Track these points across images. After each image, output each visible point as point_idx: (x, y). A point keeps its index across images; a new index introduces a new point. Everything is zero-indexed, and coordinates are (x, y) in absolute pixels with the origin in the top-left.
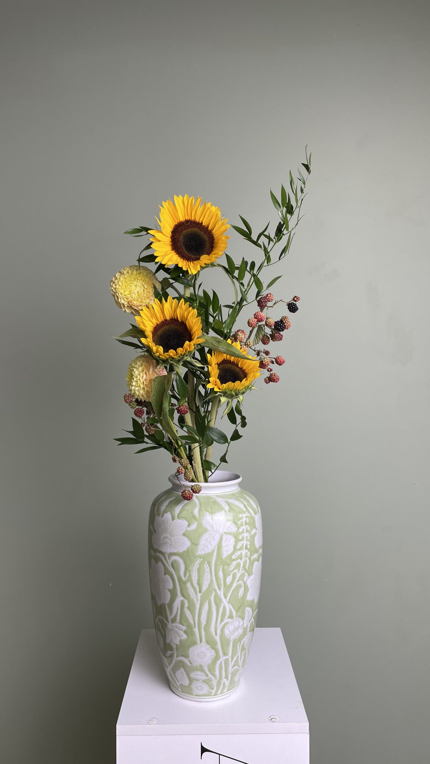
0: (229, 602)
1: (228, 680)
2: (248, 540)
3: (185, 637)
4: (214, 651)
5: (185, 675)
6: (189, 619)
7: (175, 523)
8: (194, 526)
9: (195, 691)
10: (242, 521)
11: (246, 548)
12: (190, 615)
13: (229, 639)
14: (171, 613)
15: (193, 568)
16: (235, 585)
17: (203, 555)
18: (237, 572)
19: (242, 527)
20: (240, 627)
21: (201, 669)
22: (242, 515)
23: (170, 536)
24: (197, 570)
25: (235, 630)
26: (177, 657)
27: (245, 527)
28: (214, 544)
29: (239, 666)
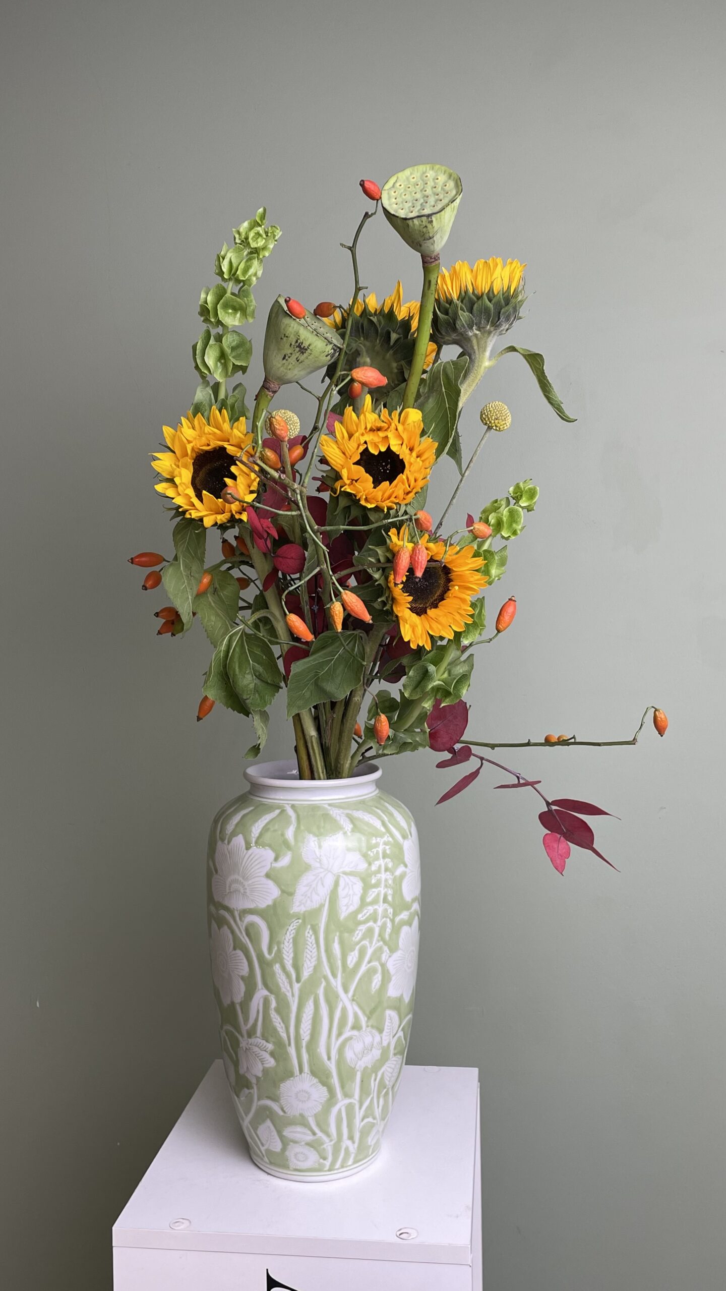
0: (353, 1000)
1: (354, 1142)
2: (388, 885)
3: (271, 1062)
4: (325, 1088)
5: (275, 1133)
6: (279, 1029)
7: (251, 855)
8: (285, 861)
9: (293, 1162)
10: (377, 851)
11: (385, 900)
12: (280, 1023)
13: (353, 1067)
14: (246, 1020)
15: (284, 938)
16: (363, 968)
17: (302, 912)
18: (369, 947)
19: (376, 862)
20: (374, 1046)
21: (302, 1121)
22: (377, 839)
23: (243, 878)
24: (291, 941)
25: (366, 1051)
26: (259, 1099)
27: (384, 862)
28: (323, 892)
29: (374, 1118)
